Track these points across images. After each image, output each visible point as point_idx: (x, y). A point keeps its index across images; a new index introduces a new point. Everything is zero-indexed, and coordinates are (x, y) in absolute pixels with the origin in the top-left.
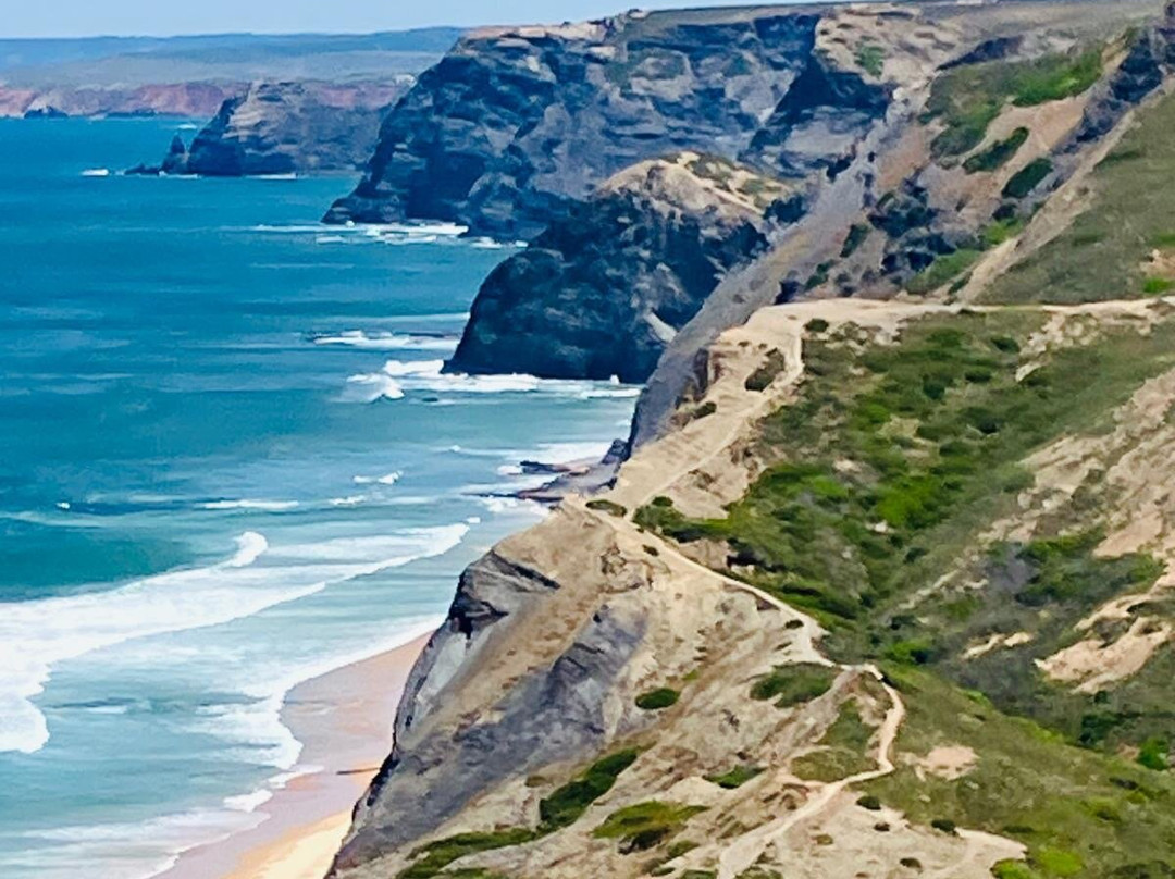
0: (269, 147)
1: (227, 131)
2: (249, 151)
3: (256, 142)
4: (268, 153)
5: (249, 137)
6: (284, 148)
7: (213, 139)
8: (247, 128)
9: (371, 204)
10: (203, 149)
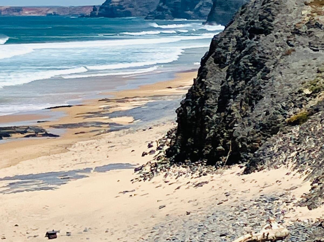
0: (124, 9)
1: (111, 3)
2: (118, 10)
3: (120, 7)
4: (123, 11)
5: (118, 5)
6: (129, 9)
7: (106, 6)
8: (117, 2)
9: (160, 13)
10: (104, 10)
